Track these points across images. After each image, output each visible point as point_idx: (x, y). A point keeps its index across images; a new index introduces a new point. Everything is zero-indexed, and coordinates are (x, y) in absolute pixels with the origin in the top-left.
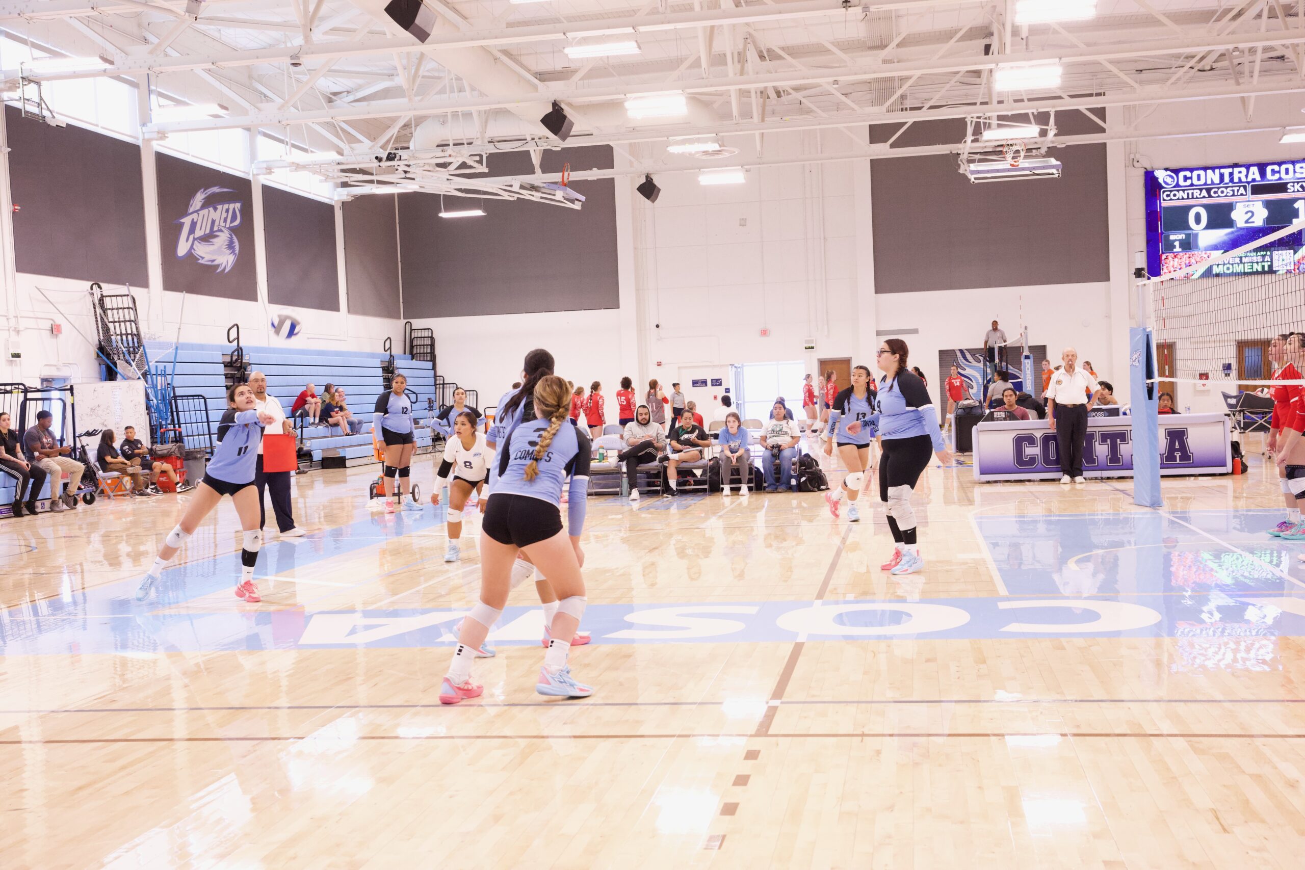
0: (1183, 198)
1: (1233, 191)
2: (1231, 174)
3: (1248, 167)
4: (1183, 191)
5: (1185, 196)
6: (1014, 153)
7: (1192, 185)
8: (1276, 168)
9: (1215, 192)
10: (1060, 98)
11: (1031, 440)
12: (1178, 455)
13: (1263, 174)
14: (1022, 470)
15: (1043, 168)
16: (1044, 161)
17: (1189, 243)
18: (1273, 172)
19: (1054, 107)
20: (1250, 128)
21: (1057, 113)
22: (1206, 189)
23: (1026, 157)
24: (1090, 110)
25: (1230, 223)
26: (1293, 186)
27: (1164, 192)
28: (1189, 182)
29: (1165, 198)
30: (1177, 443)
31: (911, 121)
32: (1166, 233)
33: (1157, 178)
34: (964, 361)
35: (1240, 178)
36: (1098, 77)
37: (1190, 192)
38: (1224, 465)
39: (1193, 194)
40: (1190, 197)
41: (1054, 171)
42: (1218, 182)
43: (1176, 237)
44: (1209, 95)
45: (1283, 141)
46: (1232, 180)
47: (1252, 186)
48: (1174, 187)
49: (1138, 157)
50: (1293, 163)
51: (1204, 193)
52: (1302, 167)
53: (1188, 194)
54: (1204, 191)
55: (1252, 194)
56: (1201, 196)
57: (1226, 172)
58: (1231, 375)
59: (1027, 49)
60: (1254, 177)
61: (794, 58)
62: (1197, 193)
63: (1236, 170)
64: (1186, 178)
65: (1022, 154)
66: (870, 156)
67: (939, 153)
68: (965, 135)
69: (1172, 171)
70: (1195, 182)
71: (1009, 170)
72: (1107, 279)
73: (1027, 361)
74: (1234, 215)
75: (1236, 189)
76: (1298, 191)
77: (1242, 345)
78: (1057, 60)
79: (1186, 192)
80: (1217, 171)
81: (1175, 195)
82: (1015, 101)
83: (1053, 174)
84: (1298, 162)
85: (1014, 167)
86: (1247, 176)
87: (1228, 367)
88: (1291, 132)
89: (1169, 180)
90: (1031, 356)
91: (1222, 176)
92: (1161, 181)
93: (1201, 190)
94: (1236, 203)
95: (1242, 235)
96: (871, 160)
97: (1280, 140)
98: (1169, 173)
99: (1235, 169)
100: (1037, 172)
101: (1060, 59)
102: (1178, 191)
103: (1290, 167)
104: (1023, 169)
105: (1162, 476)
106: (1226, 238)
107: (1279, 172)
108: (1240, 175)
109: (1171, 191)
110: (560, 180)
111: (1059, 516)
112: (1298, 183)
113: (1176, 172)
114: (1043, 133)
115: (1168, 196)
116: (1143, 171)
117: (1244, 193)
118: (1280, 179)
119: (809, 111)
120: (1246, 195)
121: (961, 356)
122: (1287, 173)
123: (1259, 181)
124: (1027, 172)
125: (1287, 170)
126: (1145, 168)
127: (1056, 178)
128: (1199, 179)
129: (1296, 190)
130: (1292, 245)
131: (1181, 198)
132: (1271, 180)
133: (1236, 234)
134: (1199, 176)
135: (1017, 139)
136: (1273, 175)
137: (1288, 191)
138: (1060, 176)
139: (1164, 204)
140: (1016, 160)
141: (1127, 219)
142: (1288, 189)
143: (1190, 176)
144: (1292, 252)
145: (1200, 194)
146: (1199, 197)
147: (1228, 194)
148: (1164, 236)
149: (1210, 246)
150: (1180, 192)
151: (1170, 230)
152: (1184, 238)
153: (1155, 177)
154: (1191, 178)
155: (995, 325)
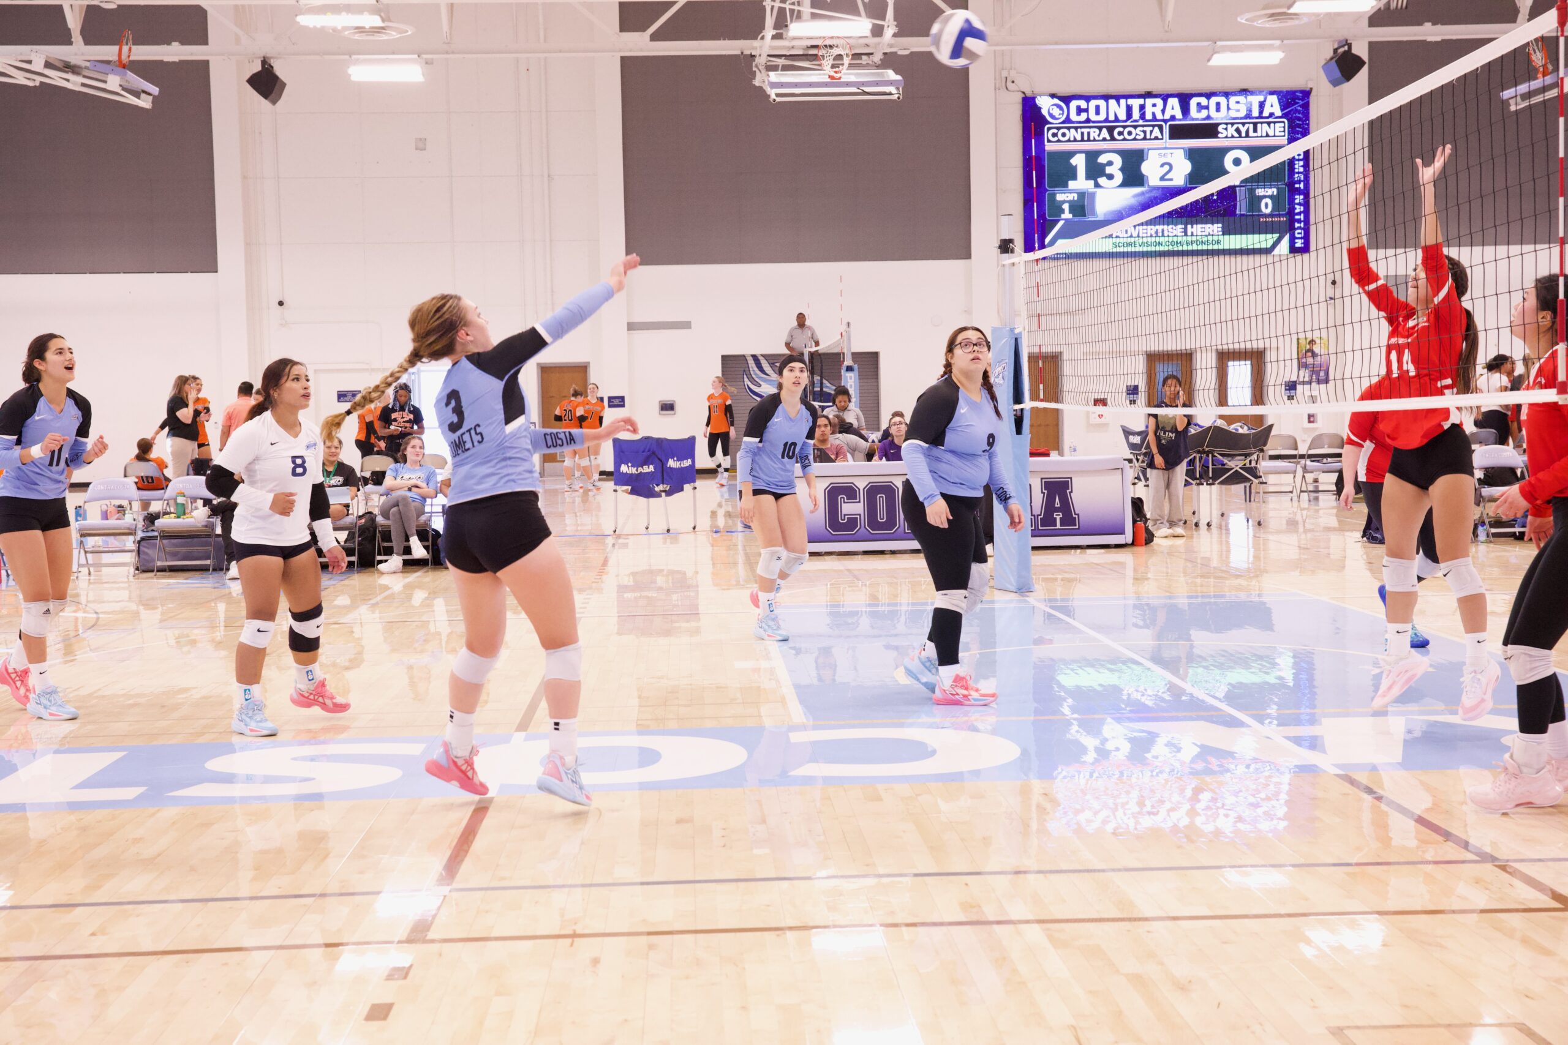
0: (1075, 140)
1: (1145, 132)
2: (1142, 108)
3: (1165, 98)
4: (1076, 128)
5: (1079, 138)
6: (834, 59)
7: (1088, 121)
8: (1203, 101)
9: (1120, 133)
11: (851, 493)
12: (1058, 516)
13: (1185, 110)
14: (834, 538)
15: (877, 84)
16: (878, 74)
17: (1083, 207)
18: (1200, 107)
20: (1168, 41)
22: (1106, 127)
23: (851, 66)
25: (1140, 180)
26: (1226, 129)
27: (1049, 129)
28: (1084, 116)
29: (1051, 138)
30: (1057, 500)
31: (681, 1)
32: (1050, 190)
33: (1040, 109)
34: (758, 372)
35: (1154, 114)
37: (1086, 131)
38: (1122, 532)
39: (1089, 133)
40: (1086, 138)
41: (893, 90)
42: (1124, 118)
43: (1065, 197)
45: (1212, 63)
46: (1143, 116)
47: (1170, 125)
48: (1063, 122)
49: (1013, 74)
50: (1227, 95)
51: (1105, 133)
52: (1238, 102)
53: (1082, 134)
54: (1104, 131)
55: (1172, 137)
56: (1101, 138)
57: (1136, 103)
58: (1139, 401)
60: (1173, 113)
62: (1094, 133)
63: (1149, 102)
64: (1080, 110)
65: (846, 61)
66: (620, 51)
67: (724, 53)
68: (763, 28)
69: (1061, 98)
70: (1093, 116)
71: (826, 85)
72: (968, 256)
73: (849, 374)
74: (1146, 168)
75: (1148, 129)
76: (1233, 137)
77: (1153, 358)
79: (1079, 130)
80: (1123, 101)
81: (1064, 135)
83: (890, 94)
84: (1234, 93)
85: (834, 81)
86: (1163, 111)
87: (1133, 390)
88: (1225, 49)
89: (1056, 112)
90: (856, 367)
91: (1129, 109)
92: (1044, 112)
93: (1100, 128)
94: (1149, 149)
95: (1156, 198)
96: (625, 59)
97: (1209, 60)
98: (1056, 101)
99: (1147, 100)
100: (867, 89)
102: (1069, 128)
103: (1222, 100)
104: (847, 84)
105: (1034, 548)
106: (1136, 199)
107: (1207, 108)
108: (1154, 109)
109: (1059, 129)
110: (115, 58)
111: (889, 605)
112: (1232, 124)
113: (1067, 100)
114: (877, 31)
115: (1054, 135)
116: (1020, 96)
117: (1160, 137)
118: (1208, 117)
120: (1162, 139)
121: (754, 365)
122: (1218, 109)
123: (1180, 120)
124: (854, 90)
125: (1218, 104)
126: (1024, 93)
127: (894, 101)
128: (1098, 112)
129: (1230, 135)
130: (1224, 215)
131: (1072, 139)
132: (1197, 119)
133: (1147, 195)
134: (1098, 108)
135: (838, 37)
136: (1199, 111)
137: (1220, 135)
138: (901, 97)
139: (1049, 147)
140: (837, 69)
141: (997, 168)
142: (1219, 133)
143: (1085, 107)
144: (1220, 225)
145: (1099, 135)
146: (1097, 138)
147: (1138, 137)
148: (1049, 194)
149: (1112, 212)
150: (1071, 130)
151: (1058, 187)
152: (1076, 198)
153: (1037, 106)
154: (1086, 110)
155: (801, 319)
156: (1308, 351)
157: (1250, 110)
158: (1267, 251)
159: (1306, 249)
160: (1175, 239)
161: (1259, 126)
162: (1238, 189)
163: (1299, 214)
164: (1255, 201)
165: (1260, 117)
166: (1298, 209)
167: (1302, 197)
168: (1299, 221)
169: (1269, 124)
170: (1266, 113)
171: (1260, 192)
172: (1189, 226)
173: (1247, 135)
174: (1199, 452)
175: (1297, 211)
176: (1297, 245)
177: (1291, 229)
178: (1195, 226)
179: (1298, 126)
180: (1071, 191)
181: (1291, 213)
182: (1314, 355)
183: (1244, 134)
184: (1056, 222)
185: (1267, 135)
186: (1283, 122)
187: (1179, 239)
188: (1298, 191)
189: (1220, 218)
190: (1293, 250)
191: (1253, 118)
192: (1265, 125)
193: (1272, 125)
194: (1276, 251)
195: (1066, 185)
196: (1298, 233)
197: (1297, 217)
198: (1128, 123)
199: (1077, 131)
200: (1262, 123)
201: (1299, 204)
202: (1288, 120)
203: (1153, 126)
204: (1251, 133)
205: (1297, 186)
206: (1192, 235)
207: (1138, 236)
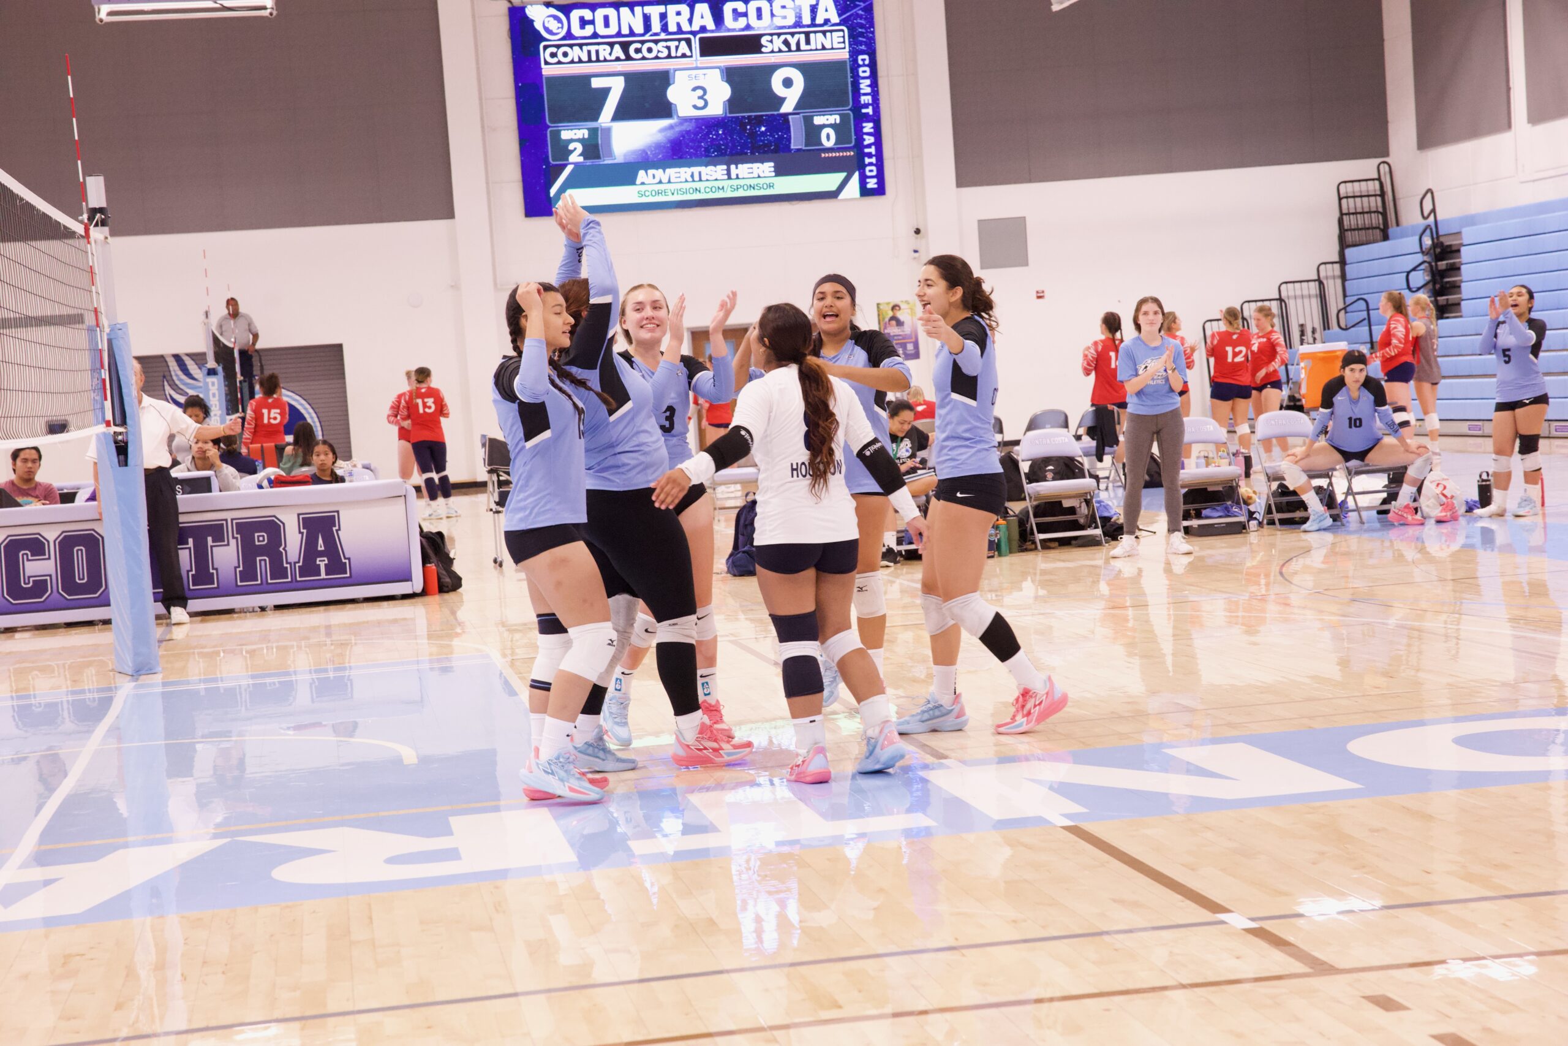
0: (580, 61)
1: (668, 48)
2: (663, 16)
3: (691, 3)
4: (581, 46)
5: (585, 58)
7: (595, 35)
8: (740, 6)
9: (638, 51)
11: (37, 546)
12: (322, 563)
13: (718, 18)
17: (596, 146)
18: (737, 14)
22: (620, 43)
25: (664, 109)
26: (771, 41)
27: (546, 47)
28: (589, 30)
29: (549, 59)
30: (320, 541)
32: (552, 127)
33: (532, 21)
34: (184, 377)
35: (678, 25)
37: (593, 48)
39: (597, 52)
40: (594, 58)
42: (641, 31)
43: (573, 134)
46: (665, 28)
47: (701, 39)
48: (564, 38)
51: (618, 51)
52: (784, 7)
53: (589, 52)
54: (617, 47)
55: (702, 54)
56: (613, 57)
57: (655, 12)
60: (703, 22)
62: (604, 51)
63: (672, 9)
64: (583, 23)
69: (559, 8)
70: (601, 30)
72: (450, 214)
73: (212, 379)
74: (673, 94)
75: (673, 44)
76: (780, 51)
79: (585, 48)
80: (638, 9)
81: (565, 54)
83: (263, 8)
86: (690, 21)
89: (553, 25)
91: (647, 19)
92: (538, 26)
93: (612, 45)
94: (675, 70)
95: (688, 132)
98: (552, 11)
99: (668, 6)
100: (227, 4)
102: (571, 46)
106: (660, 138)
107: (746, 15)
108: (678, 18)
109: (558, 47)
112: (779, 35)
113: (566, 9)
115: (553, 55)
116: (504, 7)
117: (688, 53)
118: (748, 27)
120: (691, 56)
121: (177, 368)
122: (759, 16)
123: (712, 31)
124: (208, 4)
125: (759, 10)
126: (510, 1)
127: (265, 18)
128: (607, 24)
129: (776, 49)
130: (776, 151)
131: (576, 60)
132: (734, 30)
133: (678, 129)
134: (606, 19)
136: (735, 19)
137: (763, 50)
138: (276, 12)
139: (547, 71)
141: (480, 100)
142: (762, 46)
143: (591, 18)
144: (772, 164)
145: (610, 54)
146: (608, 58)
147: (660, 55)
148: (551, 131)
149: (634, 152)
150: (574, 48)
151: (560, 121)
152: (586, 136)
153: (527, 17)
154: (592, 22)
155: (233, 305)
156: (893, 318)
157: (799, 17)
158: (833, 195)
159: (880, 190)
160: (716, 184)
161: (812, 36)
162: (790, 117)
163: (869, 146)
164: (813, 133)
165: (813, 25)
166: (869, 140)
167: (871, 125)
168: (870, 155)
169: (824, 33)
170: (819, 20)
171: (818, 120)
172: (733, 167)
173: (798, 49)
175: (866, 143)
176: (869, 186)
177: (861, 167)
178: (740, 166)
179: (861, 34)
180: (579, 127)
181: (859, 145)
182: (900, 323)
183: (794, 47)
184: (563, 167)
185: (824, 48)
186: (842, 31)
187: (720, 184)
188: (867, 118)
189: (770, 155)
190: (865, 192)
191: (804, 26)
192: (820, 35)
193: (828, 34)
194: (843, 195)
196: (870, 171)
197: (867, 150)
198: (647, 37)
199: (581, 49)
200: (815, 32)
201: (868, 134)
202: (847, 27)
203: (679, 40)
204: (803, 46)
205: (864, 111)
206: (737, 177)
207: (669, 182)
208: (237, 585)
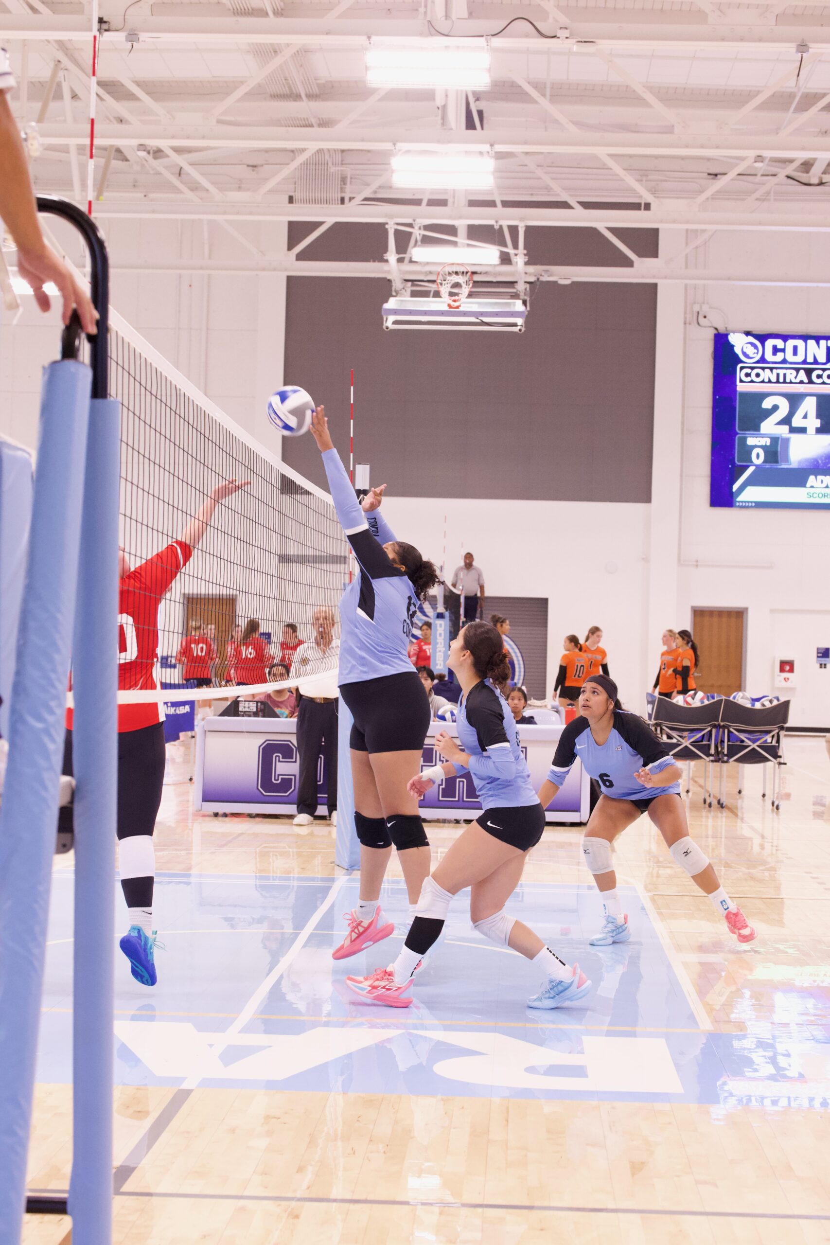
0: (770, 382)
4: (771, 369)
5: (774, 379)
6: (453, 287)
7: (784, 361)
9: (819, 376)
10: (565, 205)
11: (286, 751)
15: (496, 314)
16: (503, 304)
17: (775, 454)
19: (522, 219)
21: (528, 229)
22: (806, 370)
23: (471, 295)
24: (609, 229)
27: (742, 368)
28: (780, 357)
29: (744, 378)
31: (330, 221)
32: (740, 434)
33: (733, 346)
36: (650, 177)
37: (782, 372)
38: (577, 809)
39: (785, 375)
40: (781, 380)
41: (517, 321)
42: (824, 361)
43: (757, 441)
44: (760, 224)
48: (758, 362)
49: (705, 309)
51: (802, 376)
53: (778, 375)
54: (802, 372)
56: (798, 380)
59: (443, 124)
61: (156, 100)
62: (791, 375)
64: (776, 350)
65: (465, 290)
66: (286, 270)
68: (385, 249)
69: (756, 337)
70: (790, 357)
71: (442, 313)
72: (647, 499)
78: (486, 148)
79: (775, 371)
80: (823, 343)
81: (758, 375)
82: (473, 203)
83: (515, 325)
85: (453, 310)
89: (750, 351)
92: (738, 350)
93: (797, 370)
96: (289, 279)
98: (751, 339)
100: (486, 320)
101: (492, 145)
102: (763, 369)
104: (465, 314)
109: (752, 368)
113: (762, 338)
114: (506, 259)
115: (748, 375)
116: (711, 333)
119: (195, 187)
124: (473, 319)
126: (716, 329)
127: (515, 333)
128: (795, 353)
131: (766, 380)
134: (795, 349)
135: (458, 264)
138: (523, 329)
139: (741, 387)
140: (456, 298)
141: (683, 407)
143: (782, 347)
145: (796, 378)
146: (794, 380)
148: (739, 438)
149: (807, 460)
150: (766, 370)
151: (749, 430)
152: (768, 444)
153: (730, 343)
154: (783, 350)
155: (469, 558)
174: (715, 726)
180: (764, 436)
184: (746, 468)
195: (757, 428)
199: (772, 371)
208: (439, 800)
